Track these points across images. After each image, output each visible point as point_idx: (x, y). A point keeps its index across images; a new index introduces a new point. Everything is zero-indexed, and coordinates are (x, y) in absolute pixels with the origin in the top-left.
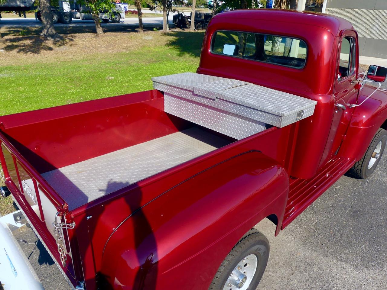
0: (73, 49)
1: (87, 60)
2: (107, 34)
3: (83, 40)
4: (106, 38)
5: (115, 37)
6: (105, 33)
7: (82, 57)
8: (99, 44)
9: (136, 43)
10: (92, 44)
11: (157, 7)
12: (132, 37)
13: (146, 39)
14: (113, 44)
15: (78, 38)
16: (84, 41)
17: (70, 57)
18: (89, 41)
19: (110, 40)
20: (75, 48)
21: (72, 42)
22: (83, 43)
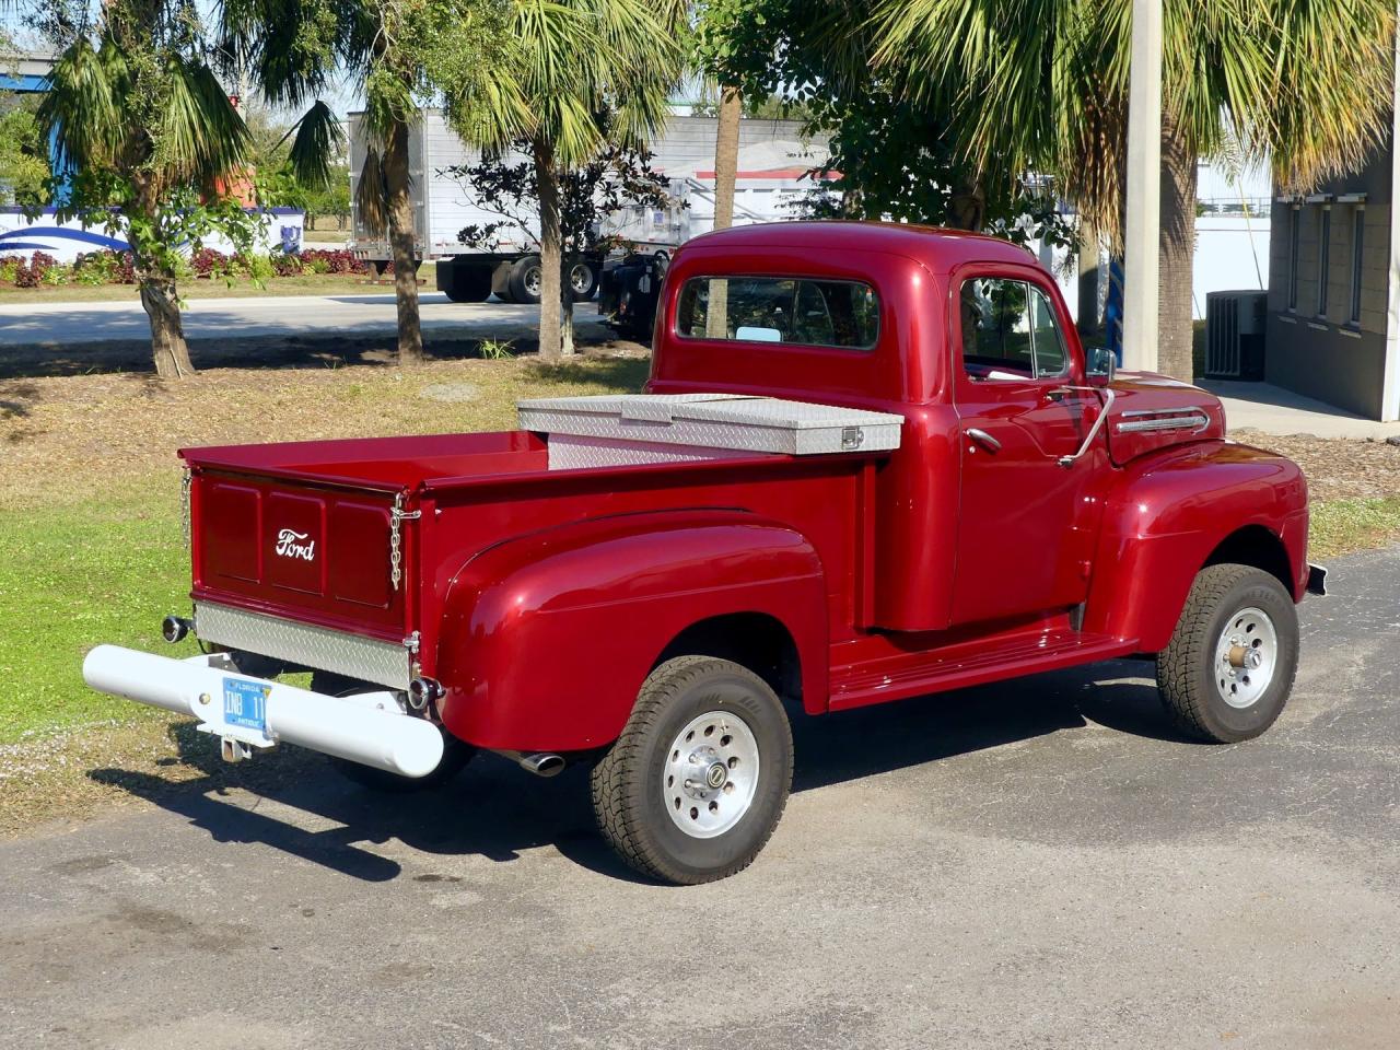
0: (30, 453)
1: (120, 505)
2: (214, 377)
3: (84, 406)
4: (209, 397)
5: (261, 390)
6: (204, 373)
7: (90, 492)
8: (170, 428)
9: (381, 419)
10: (136, 427)
11: (501, 224)
12: (356, 391)
13: (438, 398)
14: (248, 425)
15: (56, 396)
16: (86, 412)
17: (26, 491)
18: (119, 415)
19: (231, 408)
20: (41, 450)
21: (19, 423)
22: (84, 424)
